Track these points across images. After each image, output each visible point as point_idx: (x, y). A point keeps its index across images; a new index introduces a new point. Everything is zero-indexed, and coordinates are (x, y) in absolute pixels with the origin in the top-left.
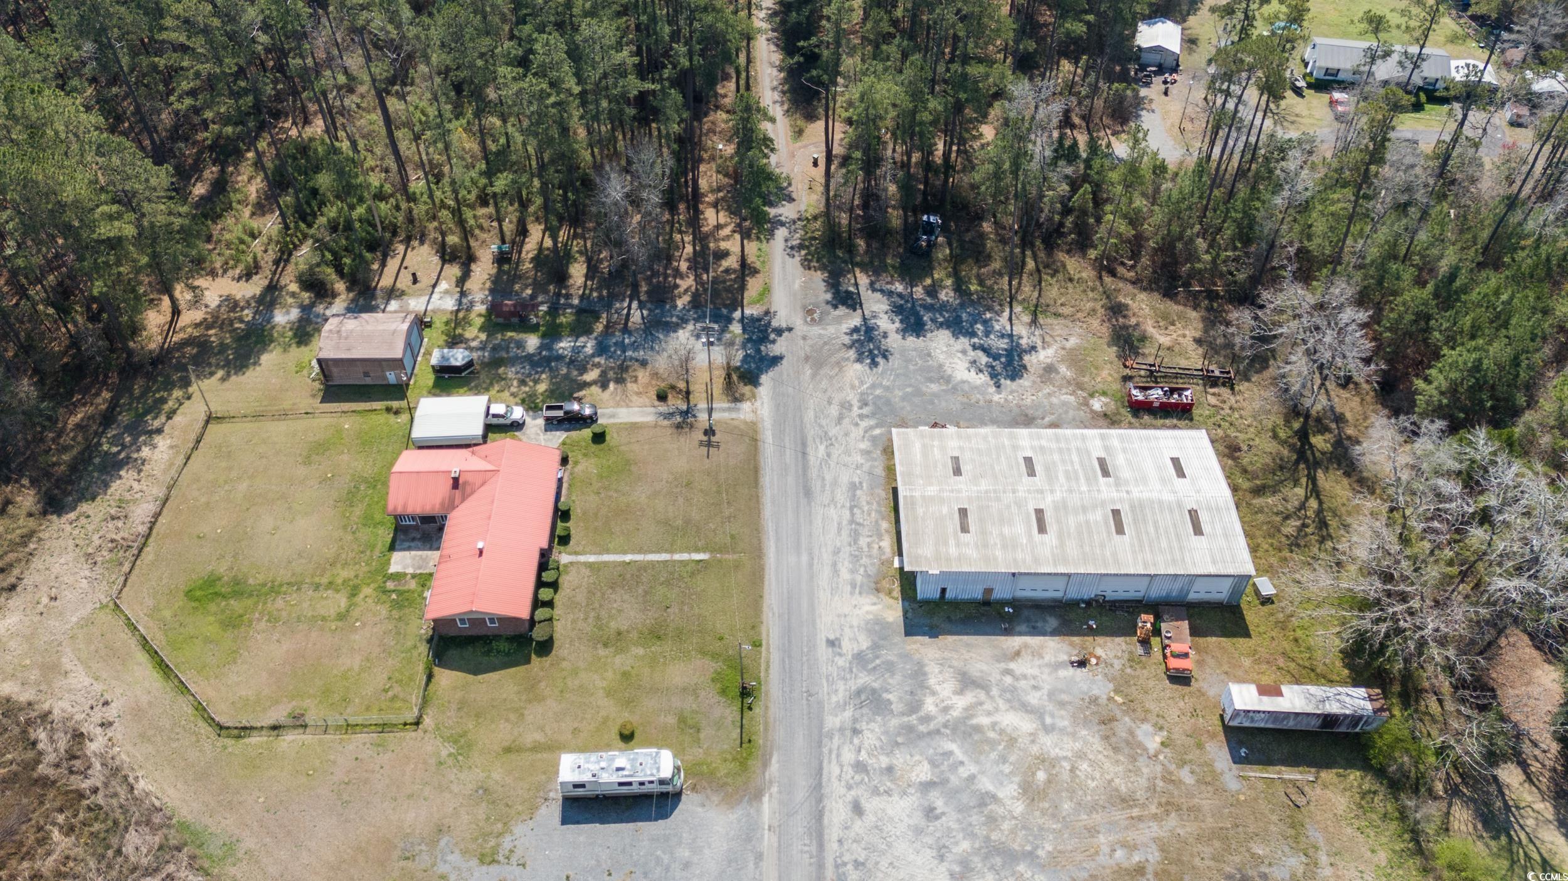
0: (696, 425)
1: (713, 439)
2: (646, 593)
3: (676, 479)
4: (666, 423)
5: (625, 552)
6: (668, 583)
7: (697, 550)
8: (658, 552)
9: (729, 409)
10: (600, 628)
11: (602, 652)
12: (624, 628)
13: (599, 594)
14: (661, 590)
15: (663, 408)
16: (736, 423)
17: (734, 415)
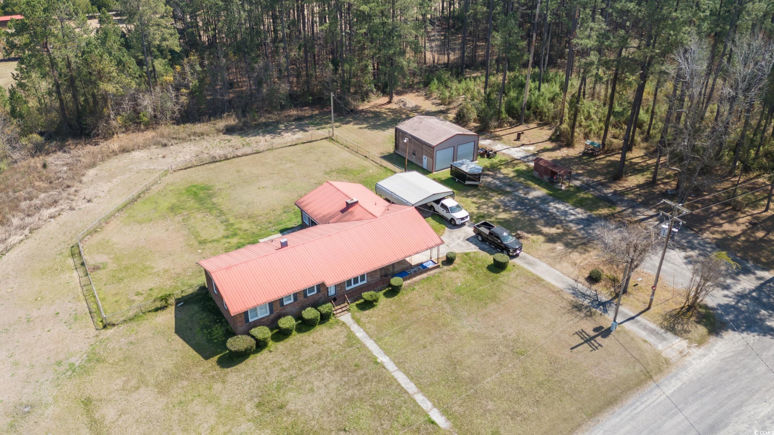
0: (598, 318)
1: (599, 339)
2: (351, 399)
3: (515, 341)
4: (571, 298)
5: (387, 352)
6: (377, 411)
7: (445, 412)
8: (411, 378)
9: (652, 332)
10: (278, 389)
11: (249, 408)
12: (291, 407)
13: (321, 362)
14: (365, 410)
15: (583, 287)
16: (645, 346)
17: (652, 339)
